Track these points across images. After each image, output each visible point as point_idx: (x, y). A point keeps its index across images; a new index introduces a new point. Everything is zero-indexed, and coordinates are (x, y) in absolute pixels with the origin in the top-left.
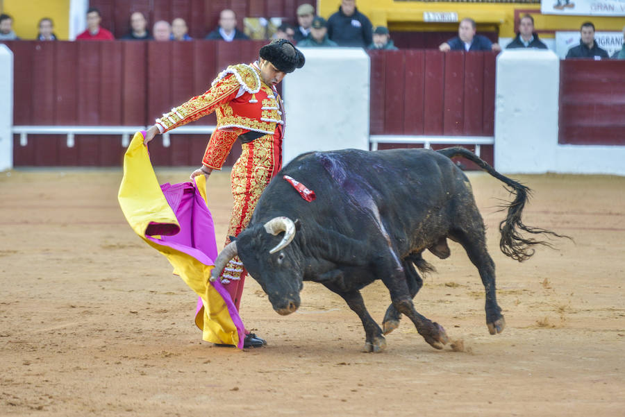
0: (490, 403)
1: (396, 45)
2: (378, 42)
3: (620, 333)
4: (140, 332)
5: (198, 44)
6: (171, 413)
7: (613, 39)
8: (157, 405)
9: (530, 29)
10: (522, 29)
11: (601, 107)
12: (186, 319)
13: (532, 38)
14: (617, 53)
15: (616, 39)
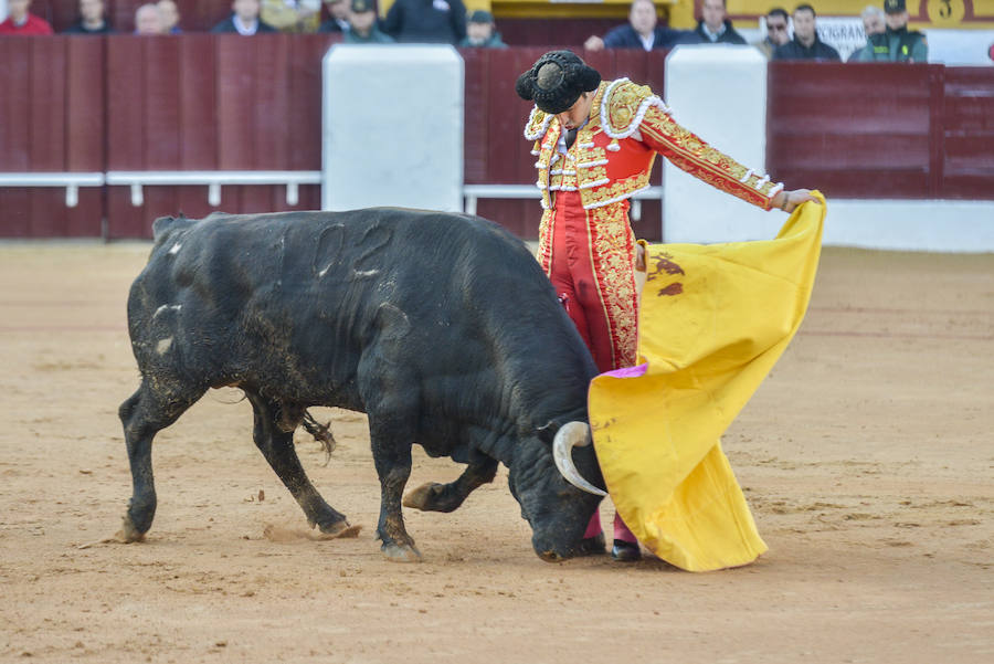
0: (657, 613)
1: (505, 40)
2: (477, 36)
3: (865, 500)
4: (95, 505)
5: (187, 39)
6: (146, 634)
7: (851, 29)
8: (124, 620)
9: (719, 15)
10: (707, 14)
11: (833, 138)
12: (170, 483)
13: (722, 28)
14: (858, 52)
15: (858, 29)
